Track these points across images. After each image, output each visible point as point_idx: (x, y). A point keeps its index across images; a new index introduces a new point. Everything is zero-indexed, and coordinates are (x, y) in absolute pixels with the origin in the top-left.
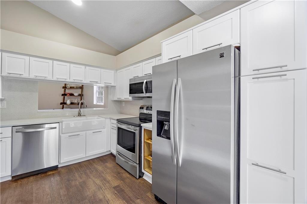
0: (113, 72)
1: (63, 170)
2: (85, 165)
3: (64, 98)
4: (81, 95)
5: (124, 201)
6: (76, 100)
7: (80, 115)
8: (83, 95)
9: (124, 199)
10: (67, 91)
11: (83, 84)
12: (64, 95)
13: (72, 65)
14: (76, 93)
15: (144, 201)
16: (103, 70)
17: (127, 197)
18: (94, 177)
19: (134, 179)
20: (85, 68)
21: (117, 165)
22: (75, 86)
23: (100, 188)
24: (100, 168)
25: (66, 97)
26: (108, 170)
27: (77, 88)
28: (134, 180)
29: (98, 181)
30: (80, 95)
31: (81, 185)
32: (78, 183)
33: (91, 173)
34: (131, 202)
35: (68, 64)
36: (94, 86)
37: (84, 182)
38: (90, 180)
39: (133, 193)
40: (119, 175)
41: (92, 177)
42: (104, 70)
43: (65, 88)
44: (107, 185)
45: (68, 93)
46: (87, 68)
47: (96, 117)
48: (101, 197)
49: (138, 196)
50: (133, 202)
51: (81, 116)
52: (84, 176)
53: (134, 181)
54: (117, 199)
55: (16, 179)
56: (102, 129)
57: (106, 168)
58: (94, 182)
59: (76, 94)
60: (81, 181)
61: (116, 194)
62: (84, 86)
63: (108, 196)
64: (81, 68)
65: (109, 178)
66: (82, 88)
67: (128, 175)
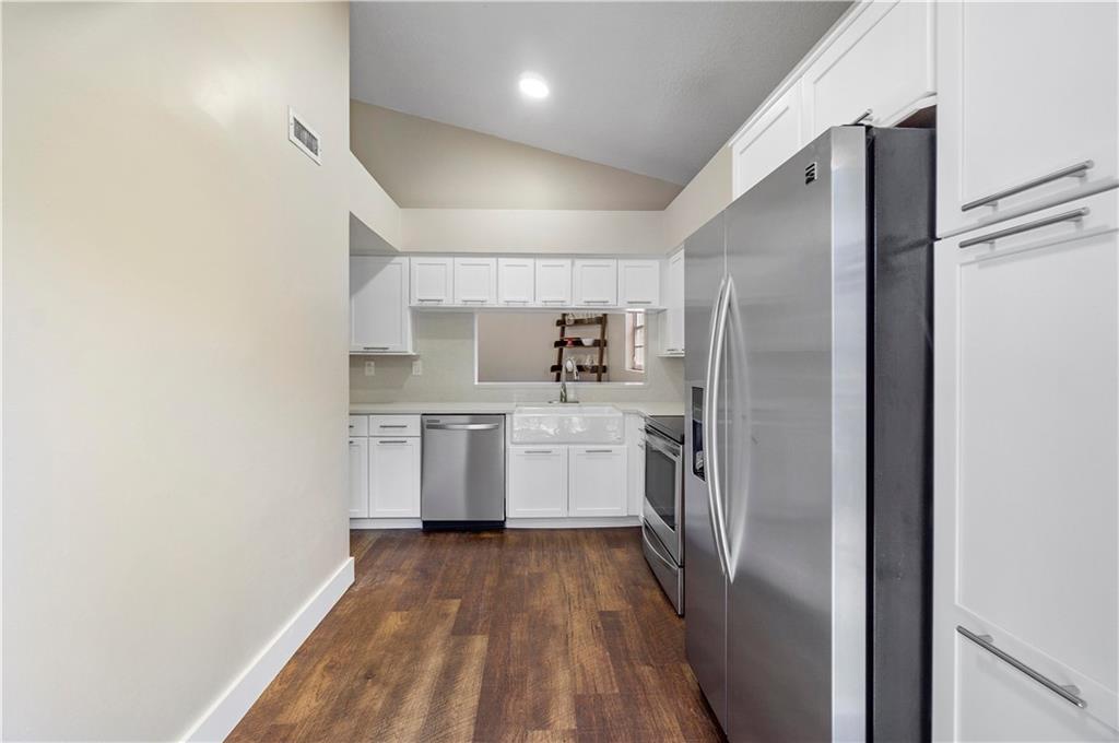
0: (655, 264)
1: (511, 538)
2: (562, 538)
3: (561, 351)
4: (601, 344)
5: (608, 654)
6: (589, 357)
7: (564, 399)
8: (605, 344)
9: (611, 648)
10: (570, 333)
11: (604, 312)
12: (560, 344)
13: (540, 262)
14: (589, 336)
15: (661, 678)
16: (622, 263)
17: (621, 647)
18: (568, 571)
19: (669, 613)
20: (573, 264)
21: (644, 561)
22: (585, 317)
23: (567, 600)
24: (593, 555)
25: (564, 349)
26: (611, 568)
27: (590, 322)
28: (668, 615)
29: (571, 586)
30: (596, 343)
31: (530, 581)
32: (526, 573)
33: (566, 561)
34: (624, 663)
35: (529, 262)
36: (627, 315)
37: (541, 577)
38: (556, 575)
39: (644, 644)
40: (632, 587)
41: (563, 570)
42: (628, 262)
43: (562, 323)
44: (589, 600)
45: (570, 339)
46: (579, 263)
47: (607, 408)
48: (559, 621)
49: (654, 659)
50: (631, 665)
51: (566, 401)
52: (547, 562)
53: (666, 618)
54: (593, 641)
55: (432, 528)
56: (614, 443)
57: (608, 562)
58: (562, 581)
59: (587, 341)
60: (536, 571)
61: (597, 628)
62: (608, 317)
63: (575, 624)
64: (562, 266)
65: (602, 585)
66: (602, 321)
67: (658, 598)
